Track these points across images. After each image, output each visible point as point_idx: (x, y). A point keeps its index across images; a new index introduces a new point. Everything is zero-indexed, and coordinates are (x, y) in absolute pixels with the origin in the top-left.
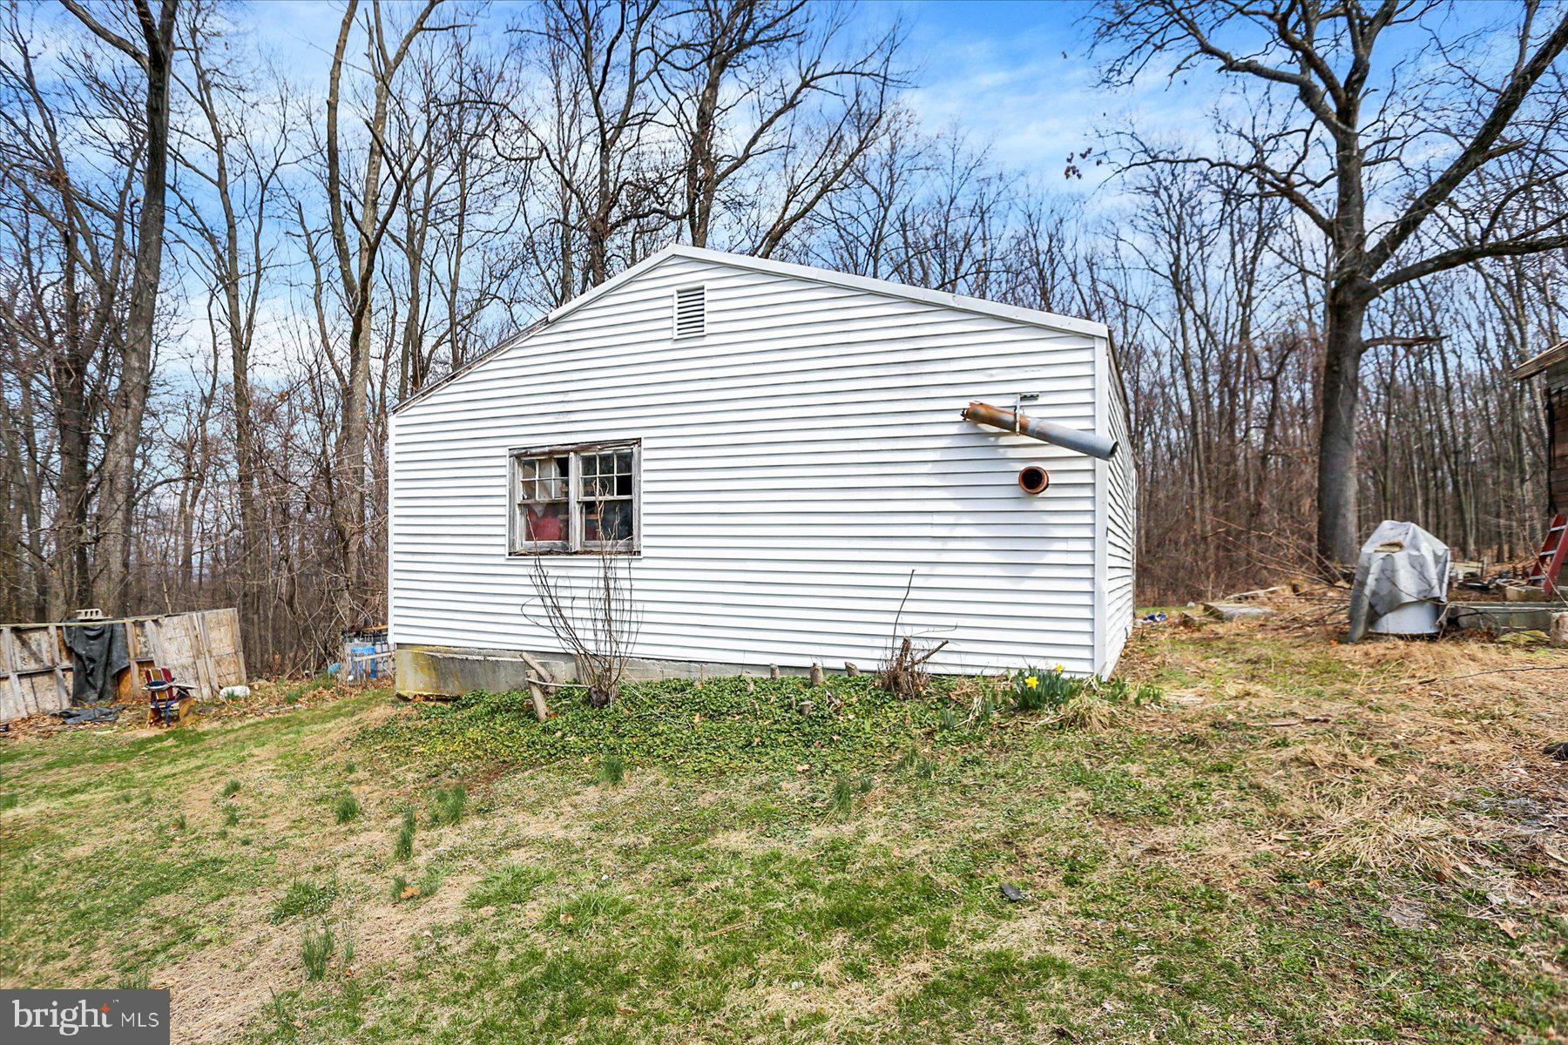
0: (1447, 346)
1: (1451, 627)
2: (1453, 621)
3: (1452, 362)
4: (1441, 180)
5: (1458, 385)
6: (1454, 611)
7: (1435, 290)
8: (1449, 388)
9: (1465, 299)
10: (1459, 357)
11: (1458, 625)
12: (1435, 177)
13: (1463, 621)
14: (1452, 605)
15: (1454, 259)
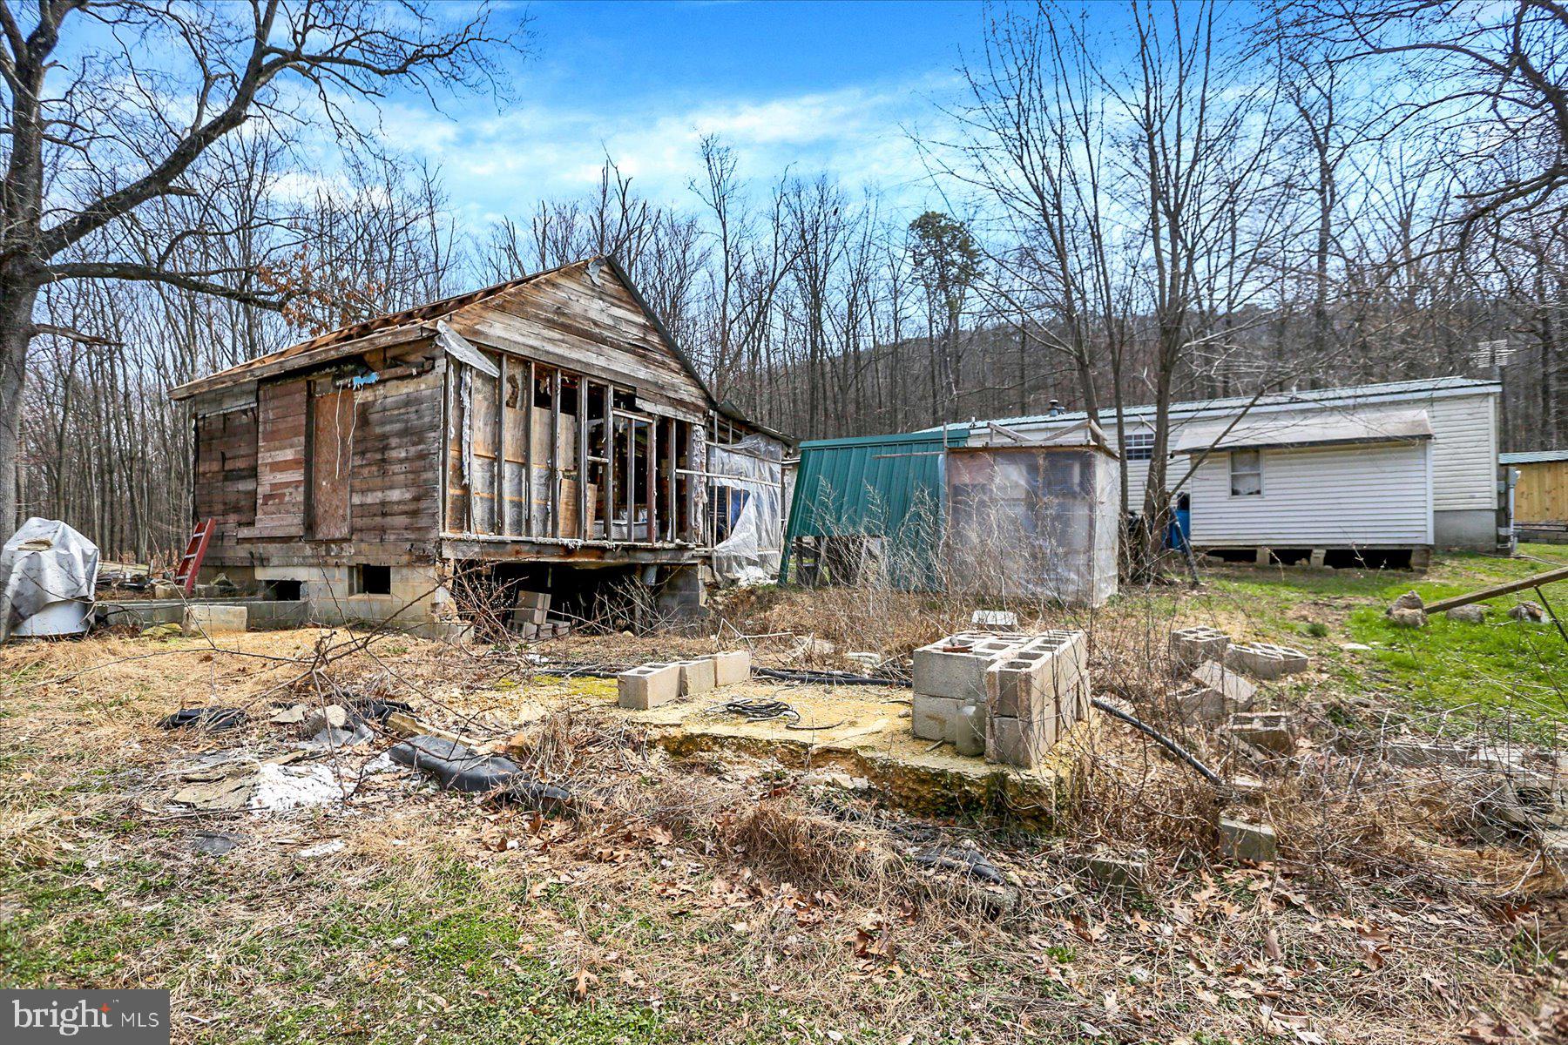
0: (127, 352)
1: (99, 625)
2: (102, 619)
3: (132, 370)
4: (125, 192)
5: (137, 394)
6: (103, 609)
7: (120, 295)
8: (127, 395)
9: (148, 314)
10: (141, 368)
11: (107, 623)
12: (120, 186)
13: (112, 619)
14: (100, 603)
15: (132, 273)
